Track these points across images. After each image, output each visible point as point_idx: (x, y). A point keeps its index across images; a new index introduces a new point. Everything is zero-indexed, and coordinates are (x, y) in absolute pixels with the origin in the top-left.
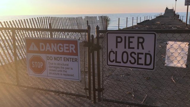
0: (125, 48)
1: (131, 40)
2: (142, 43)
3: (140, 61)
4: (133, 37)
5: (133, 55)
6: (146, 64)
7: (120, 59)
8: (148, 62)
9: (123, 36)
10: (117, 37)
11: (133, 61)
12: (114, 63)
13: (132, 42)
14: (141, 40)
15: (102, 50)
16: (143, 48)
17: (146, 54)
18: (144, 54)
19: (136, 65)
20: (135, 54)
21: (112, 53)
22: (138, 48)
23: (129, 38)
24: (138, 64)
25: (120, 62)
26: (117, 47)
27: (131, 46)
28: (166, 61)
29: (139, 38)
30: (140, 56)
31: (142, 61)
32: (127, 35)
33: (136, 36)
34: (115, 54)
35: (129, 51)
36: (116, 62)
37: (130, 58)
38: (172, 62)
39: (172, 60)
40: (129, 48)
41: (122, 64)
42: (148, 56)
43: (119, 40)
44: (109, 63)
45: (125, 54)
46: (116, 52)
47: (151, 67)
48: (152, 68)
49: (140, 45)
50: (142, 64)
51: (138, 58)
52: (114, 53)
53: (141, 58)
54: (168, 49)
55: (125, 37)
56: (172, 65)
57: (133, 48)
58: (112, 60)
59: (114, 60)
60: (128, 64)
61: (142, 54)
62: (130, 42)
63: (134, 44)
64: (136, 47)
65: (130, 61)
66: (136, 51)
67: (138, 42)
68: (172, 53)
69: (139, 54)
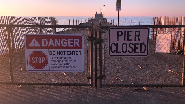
0: (125, 40)
1: (130, 33)
2: (138, 36)
3: (137, 50)
4: (132, 31)
5: (131, 45)
6: (141, 52)
7: (120, 50)
8: (143, 51)
9: (123, 30)
10: (118, 32)
11: (131, 50)
12: (115, 53)
13: (130, 35)
14: (138, 34)
15: (104, 43)
16: (139, 40)
17: (141, 44)
18: (140, 44)
19: (133, 54)
20: (133, 45)
21: (113, 45)
22: (135, 40)
23: (128, 32)
24: (135, 52)
25: (120, 52)
26: (118, 40)
27: (130, 38)
28: (156, 49)
29: (136, 32)
30: (137, 46)
31: (138, 50)
32: (127, 30)
33: (134, 30)
34: (116, 46)
35: (128, 43)
36: (117, 52)
37: (129, 48)
38: (160, 49)
39: (160, 47)
40: (128, 40)
41: (122, 54)
42: (143, 46)
43: (120, 34)
44: (111, 53)
45: (125, 45)
46: (117, 44)
47: (145, 54)
48: (146, 55)
49: (137, 37)
50: (138, 53)
51: (135, 48)
52: (115, 45)
53: (137, 48)
54: (158, 40)
55: (125, 32)
56: (160, 51)
57: (132, 40)
58: (113, 51)
59: (115, 51)
60: (127, 53)
61: (139, 44)
62: (129, 35)
63: (132, 37)
64: (134, 39)
65: (129, 51)
66: (134, 42)
67: (136, 35)
68: (160, 43)
69: (135, 44)
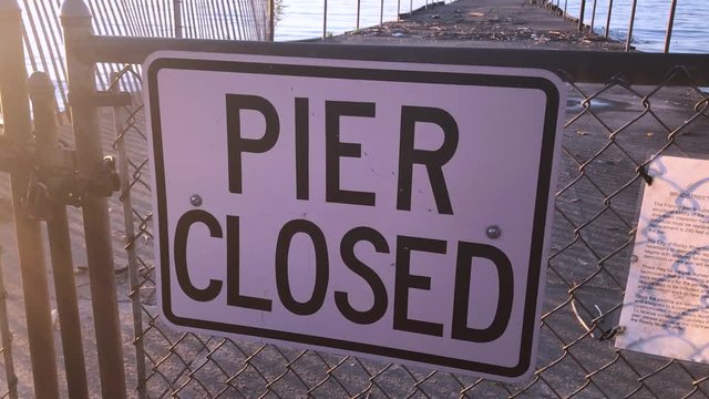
0: (303, 193)
1: (350, 129)
2: (435, 161)
3: (420, 305)
4: (367, 110)
5: (363, 250)
6: (461, 331)
7: (257, 278)
8: (478, 317)
9: (281, 92)
10: (236, 103)
11: (362, 299)
12: (218, 309)
13: (354, 150)
14: (428, 137)
15: (125, 198)
16: (444, 206)
17: (467, 251)
18: (452, 250)
19: (382, 332)
20: (381, 246)
21: (198, 230)
22: (404, 202)
23: (335, 110)
24: (402, 323)
25: (264, 305)
26: (235, 185)
27: (352, 175)
28: (625, 318)
29: (411, 116)
30: (420, 263)
31: (430, 305)
32: (320, 92)
33: (391, 98)
34: (224, 240)
35: (336, 221)
36: (235, 299)
37: (341, 277)
38: (673, 323)
39: (675, 308)
40: (335, 194)
41: (280, 318)
42: (483, 270)
43: (253, 125)
44: (183, 305)
45: (301, 244)
46: (233, 222)
47: (504, 350)
48: (512, 361)
49: (420, 172)
50: (434, 329)
51: (406, 280)
52: (215, 231)
53: (424, 283)
54: (653, 224)
55: (302, 106)
56: (671, 347)
57: (367, 199)
58: (201, 284)
59: (215, 287)
60: (328, 321)
61: (438, 246)
62: (338, 150)
63: (374, 168)
64: (387, 192)
65: (341, 299)
66: (387, 219)
67: (409, 155)
68: (683, 258)
69: (407, 244)
